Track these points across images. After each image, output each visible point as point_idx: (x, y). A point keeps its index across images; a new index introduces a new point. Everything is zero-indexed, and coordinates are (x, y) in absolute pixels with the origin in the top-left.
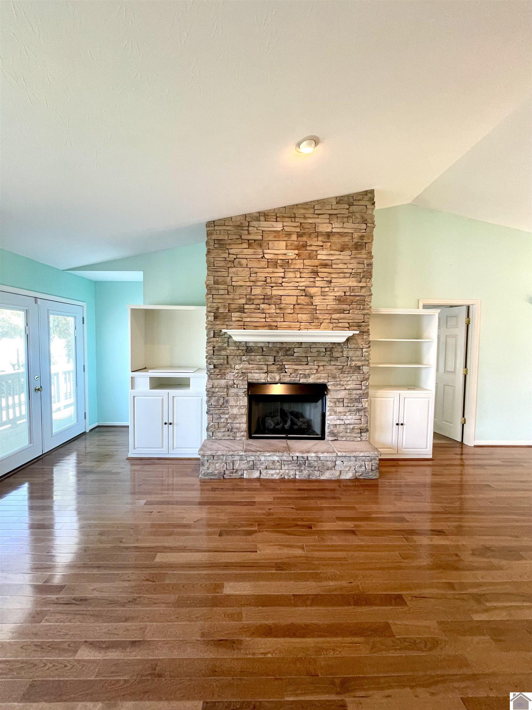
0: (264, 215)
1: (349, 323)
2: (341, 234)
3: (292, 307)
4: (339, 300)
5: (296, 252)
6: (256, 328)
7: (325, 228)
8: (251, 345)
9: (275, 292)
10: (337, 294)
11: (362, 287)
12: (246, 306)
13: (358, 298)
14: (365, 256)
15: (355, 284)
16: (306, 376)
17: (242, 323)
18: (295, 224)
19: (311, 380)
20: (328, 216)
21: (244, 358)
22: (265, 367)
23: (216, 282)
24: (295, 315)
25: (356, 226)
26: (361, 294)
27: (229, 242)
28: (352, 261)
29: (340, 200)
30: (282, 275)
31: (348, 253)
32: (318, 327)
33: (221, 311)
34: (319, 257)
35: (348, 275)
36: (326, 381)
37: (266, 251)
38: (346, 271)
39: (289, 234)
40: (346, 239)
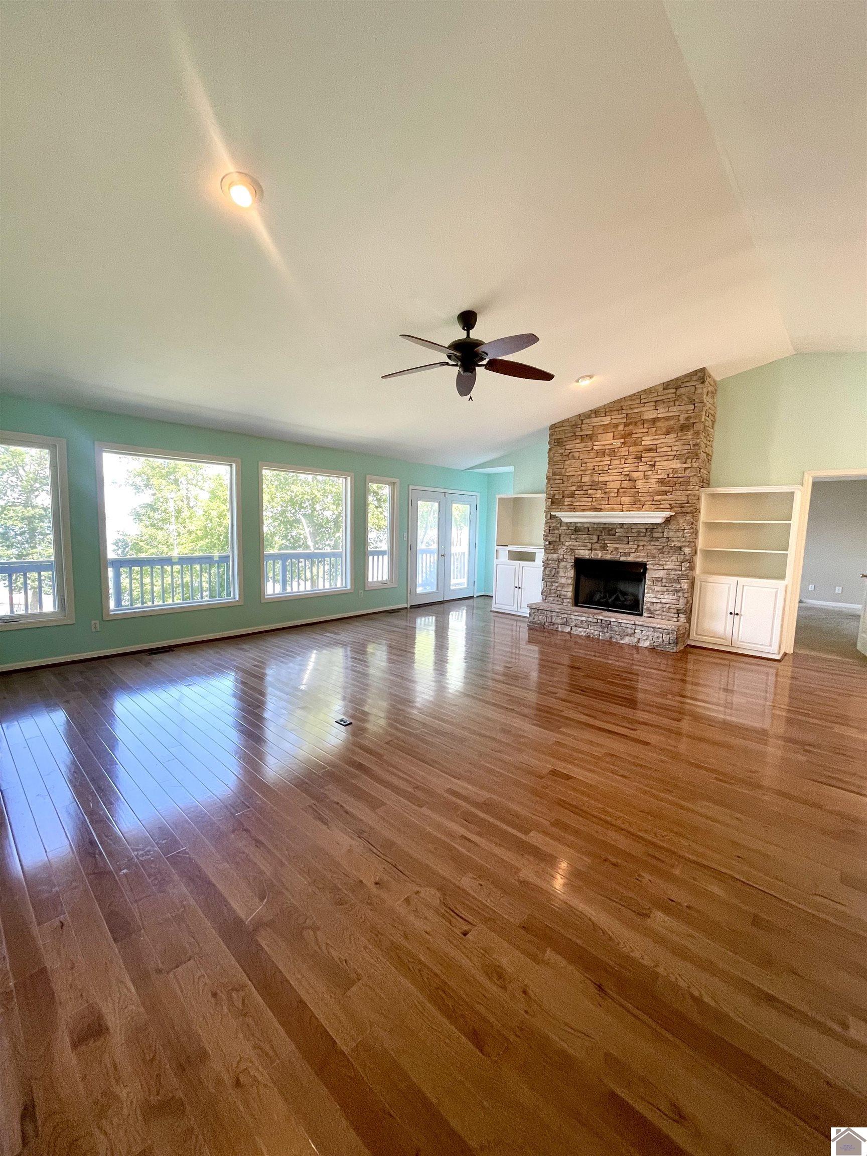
0: (596, 412)
1: (670, 505)
2: (667, 419)
3: (616, 491)
4: (661, 482)
5: (622, 440)
6: (583, 510)
7: (650, 415)
8: (579, 525)
9: (601, 479)
10: (660, 477)
11: (686, 469)
12: (577, 492)
13: (681, 479)
14: (690, 437)
15: (679, 465)
16: (626, 554)
17: (572, 507)
18: (621, 416)
19: (630, 559)
20: (653, 404)
21: (573, 537)
22: (590, 545)
23: (554, 474)
24: (619, 499)
25: (683, 408)
26: (684, 475)
27: (565, 439)
28: (677, 443)
29: (666, 386)
30: (608, 463)
31: (672, 436)
32: (640, 509)
33: (557, 497)
34: (643, 443)
35: (671, 458)
36: (645, 560)
37: (595, 443)
38: (670, 453)
39: (616, 426)
40: (672, 422)
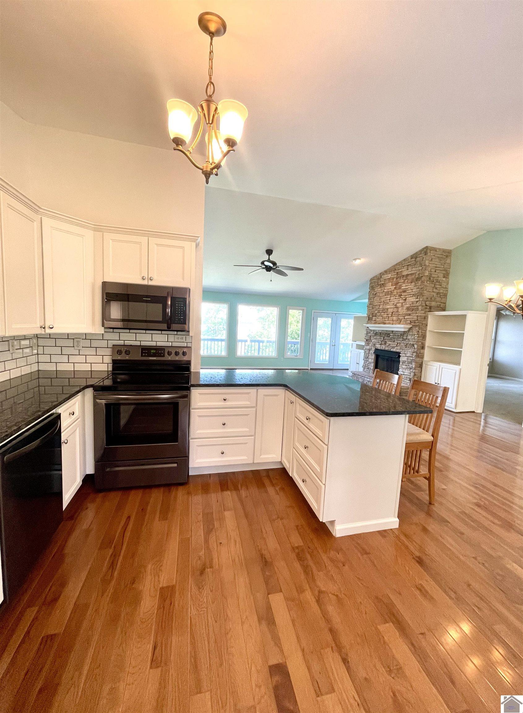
0: (386, 272)
1: (411, 321)
2: (412, 274)
3: (391, 313)
4: (408, 309)
5: (395, 287)
6: (379, 324)
7: (405, 273)
8: (377, 331)
9: (386, 307)
10: (407, 306)
11: (417, 302)
12: (378, 314)
13: (415, 307)
14: (419, 284)
15: (414, 300)
16: (393, 347)
17: (375, 322)
18: (394, 274)
19: (394, 350)
20: (407, 267)
21: (375, 337)
22: (380, 342)
23: (370, 304)
24: (392, 317)
25: (417, 269)
26: (416, 305)
27: (375, 286)
28: (414, 288)
29: (412, 257)
30: (389, 298)
31: (413, 284)
32: (399, 324)
33: (370, 316)
34: (402, 288)
35: (412, 296)
36: (400, 351)
37: (385, 288)
38: (412, 293)
39: (393, 278)
40: (413, 276)
